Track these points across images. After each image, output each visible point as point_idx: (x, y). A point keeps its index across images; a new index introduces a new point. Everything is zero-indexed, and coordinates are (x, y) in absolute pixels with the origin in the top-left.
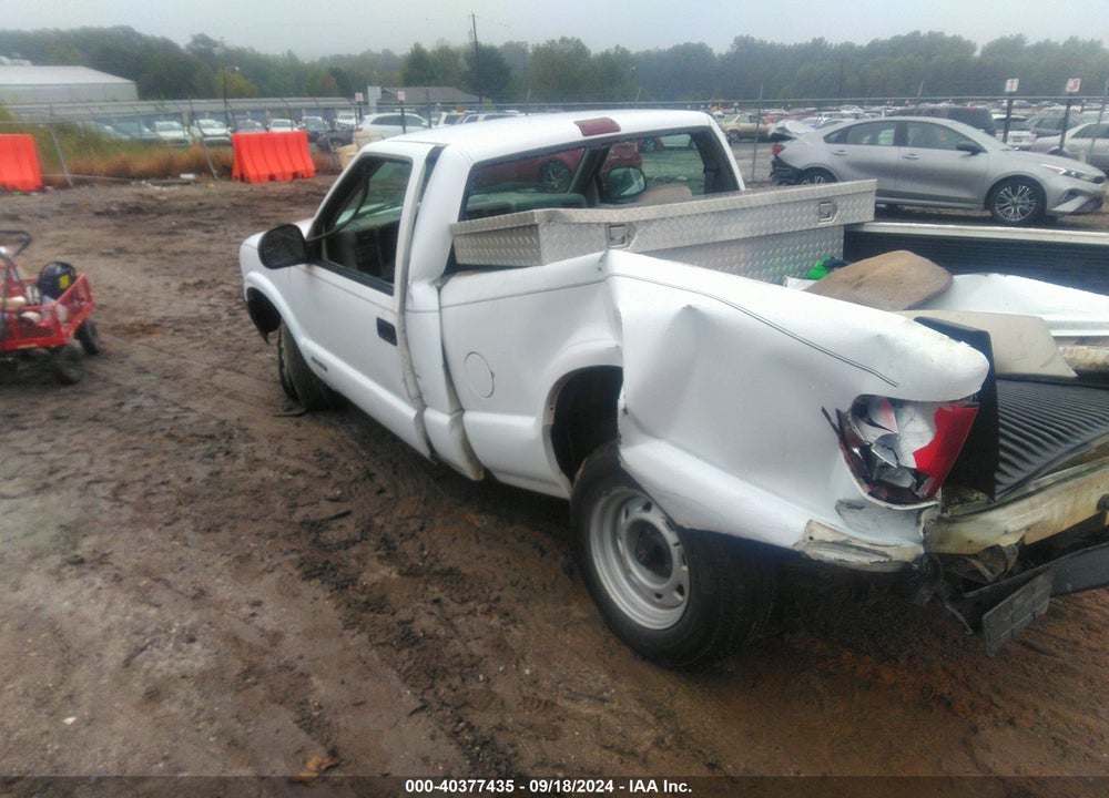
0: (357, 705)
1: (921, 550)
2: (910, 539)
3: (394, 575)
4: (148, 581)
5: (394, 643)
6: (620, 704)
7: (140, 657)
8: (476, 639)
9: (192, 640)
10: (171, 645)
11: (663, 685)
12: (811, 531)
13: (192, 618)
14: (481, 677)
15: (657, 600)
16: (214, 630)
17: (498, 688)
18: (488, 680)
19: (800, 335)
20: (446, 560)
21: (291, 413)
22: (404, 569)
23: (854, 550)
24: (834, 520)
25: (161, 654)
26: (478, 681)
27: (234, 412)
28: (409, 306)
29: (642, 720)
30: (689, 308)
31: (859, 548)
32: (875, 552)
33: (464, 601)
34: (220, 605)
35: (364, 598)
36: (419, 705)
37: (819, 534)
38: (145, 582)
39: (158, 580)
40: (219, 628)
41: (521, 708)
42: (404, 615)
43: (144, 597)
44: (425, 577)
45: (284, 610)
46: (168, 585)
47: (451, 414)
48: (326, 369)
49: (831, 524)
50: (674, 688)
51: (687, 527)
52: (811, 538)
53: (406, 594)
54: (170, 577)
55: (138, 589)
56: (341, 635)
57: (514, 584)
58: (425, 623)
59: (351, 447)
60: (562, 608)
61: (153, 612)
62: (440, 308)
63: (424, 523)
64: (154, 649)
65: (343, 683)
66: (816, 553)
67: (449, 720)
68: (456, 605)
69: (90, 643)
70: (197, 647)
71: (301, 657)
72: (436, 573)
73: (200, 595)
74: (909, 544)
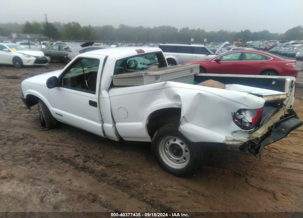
0: (115, 199)
1: (248, 139)
2: (246, 137)
3: (104, 168)
4: (33, 180)
5: (116, 183)
6: (177, 187)
7: (44, 199)
8: (135, 179)
9: (58, 192)
10: (52, 195)
11: (183, 181)
12: (227, 138)
13: (53, 187)
14: (142, 187)
15: (178, 162)
16: (62, 189)
17: (146, 189)
18: (143, 187)
19: (227, 98)
20: (115, 162)
21: (44, 130)
22: (107, 166)
23: (236, 141)
24: (230, 136)
25: (50, 197)
26: (141, 188)
27: (25, 131)
28: (101, 96)
29: (182, 189)
30: (199, 93)
31: (237, 141)
32: (240, 141)
33: (127, 171)
34: (59, 182)
35: (100, 174)
36: (131, 196)
37: (228, 139)
38: (31, 180)
39: (35, 179)
40: (63, 188)
41: (155, 192)
42: (113, 176)
43: (33, 184)
44: (113, 167)
45: (79, 180)
46: (39, 180)
47: (112, 124)
48: (62, 116)
49: (230, 137)
50: (186, 181)
51: (196, 142)
52: (227, 140)
53: (110, 171)
54: (38, 177)
55: (30, 182)
56: (99, 184)
57: (137, 165)
58: (119, 177)
59: (69, 137)
60: (150, 169)
61: (40, 187)
62: (109, 97)
63: (104, 154)
64: (47, 196)
65: (107, 195)
66: (228, 143)
67: (141, 198)
68: (125, 172)
69: (26, 198)
70: (60, 194)
71: (92, 191)
72: (115, 165)
73: (51, 181)
74: (246, 138)
